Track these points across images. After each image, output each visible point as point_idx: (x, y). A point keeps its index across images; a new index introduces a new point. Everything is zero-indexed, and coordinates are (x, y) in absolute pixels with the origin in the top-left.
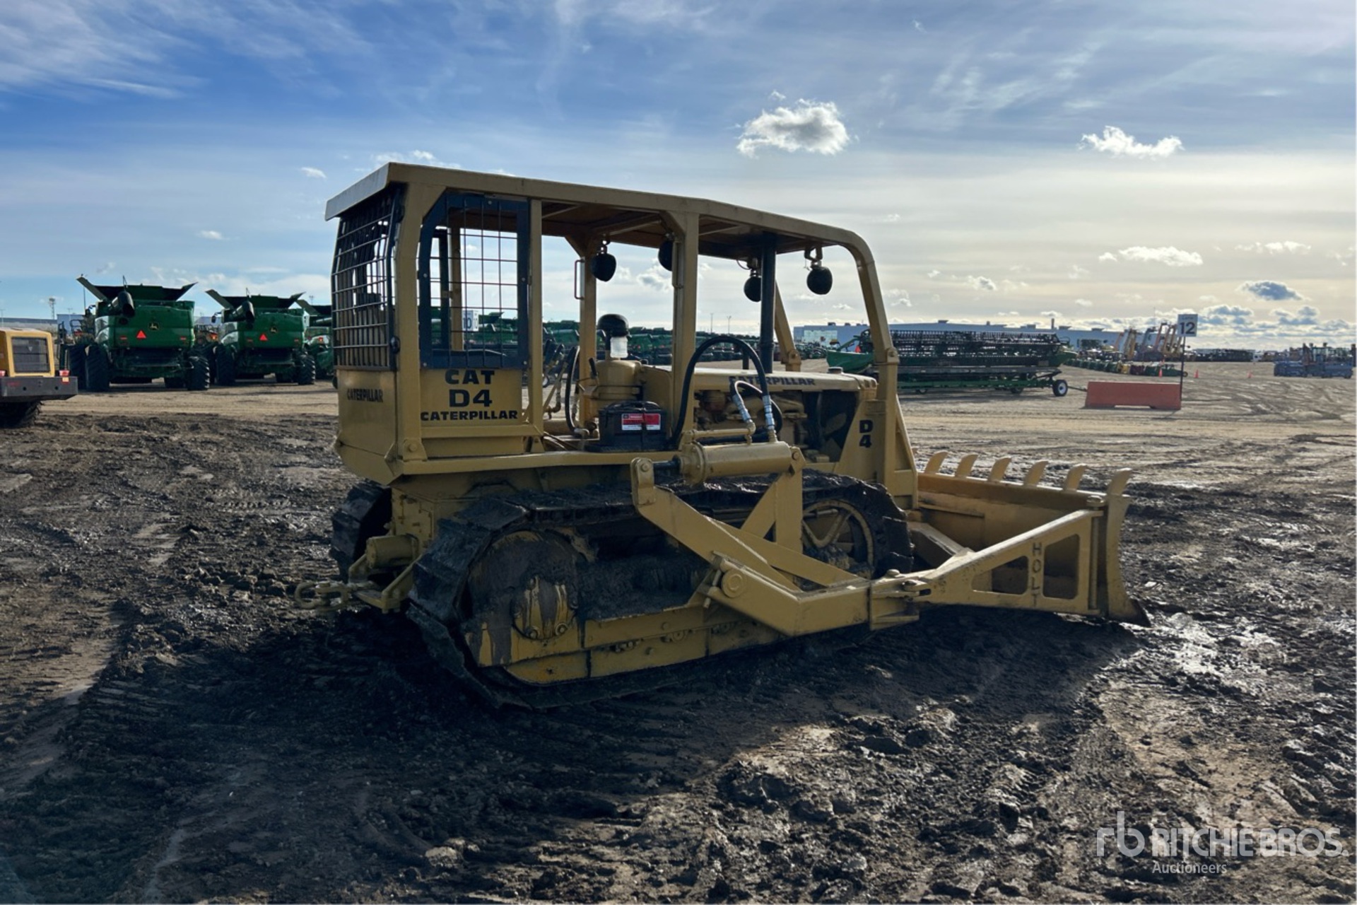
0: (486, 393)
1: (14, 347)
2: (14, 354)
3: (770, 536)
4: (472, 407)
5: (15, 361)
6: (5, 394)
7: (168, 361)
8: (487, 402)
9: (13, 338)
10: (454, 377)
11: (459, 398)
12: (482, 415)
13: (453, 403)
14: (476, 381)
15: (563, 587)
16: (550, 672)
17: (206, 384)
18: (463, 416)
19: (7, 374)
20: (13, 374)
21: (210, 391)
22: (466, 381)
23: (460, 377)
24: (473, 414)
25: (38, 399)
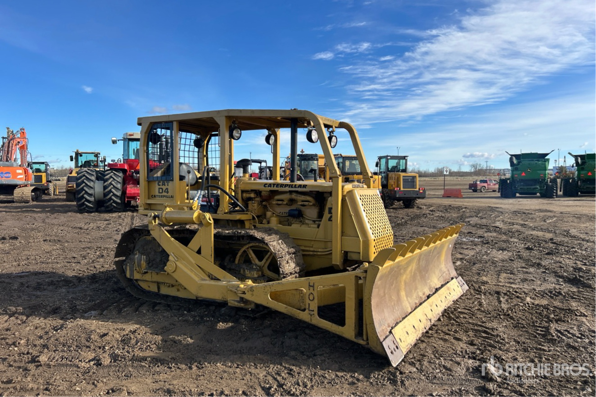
0: (167, 189)
1: (403, 179)
2: (403, 182)
3: (199, 252)
4: (164, 194)
5: (403, 185)
6: (397, 196)
7: (535, 185)
8: (168, 192)
9: (403, 176)
10: (160, 184)
11: (161, 191)
12: (166, 197)
13: (159, 193)
14: (165, 185)
15: (145, 257)
16: (149, 287)
17: (554, 195)
18: (162, 196)
19: (400, 189)
20: (402, 189)
21: (556, 199)
22: (162, 185)
23: (161, 184)
24: (164, 196)
25: (415, 199)
